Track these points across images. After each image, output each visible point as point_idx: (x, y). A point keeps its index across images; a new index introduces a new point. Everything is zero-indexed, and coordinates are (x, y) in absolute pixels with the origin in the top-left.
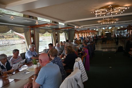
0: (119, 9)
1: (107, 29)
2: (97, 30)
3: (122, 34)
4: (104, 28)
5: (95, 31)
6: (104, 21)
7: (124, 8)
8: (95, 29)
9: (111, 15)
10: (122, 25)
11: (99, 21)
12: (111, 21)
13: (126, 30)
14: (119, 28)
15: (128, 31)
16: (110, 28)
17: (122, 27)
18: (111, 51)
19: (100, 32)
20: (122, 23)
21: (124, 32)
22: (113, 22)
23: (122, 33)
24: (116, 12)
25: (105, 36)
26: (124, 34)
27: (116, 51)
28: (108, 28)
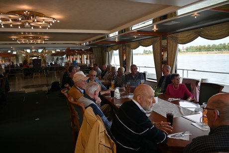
0: (44, 20)
1: (35, 51)
2: (15, 53)
3: (59, 62)
4: (28, 51)
5: (11, 55)
6: (24, 38)
7: (50, 21)
8: (9, 51)
9: (32, 28)
10: (58, 48)
11: (13, 37)
12: (37, 38)
13: (65, 56)
14: (53, 52)
15: (68, 58)
16: (40, 51)
17: (59, 50)
18: (42, 90)
19: (20, 58)
20: (58, 44)
21: (62, 59)
22: (39, 41)
23: (60, 60)
24: (40, 25)
25: (30, 64)
26: (62, 62)
27: (48, 91)
28: (37, 50)
